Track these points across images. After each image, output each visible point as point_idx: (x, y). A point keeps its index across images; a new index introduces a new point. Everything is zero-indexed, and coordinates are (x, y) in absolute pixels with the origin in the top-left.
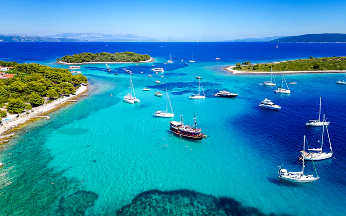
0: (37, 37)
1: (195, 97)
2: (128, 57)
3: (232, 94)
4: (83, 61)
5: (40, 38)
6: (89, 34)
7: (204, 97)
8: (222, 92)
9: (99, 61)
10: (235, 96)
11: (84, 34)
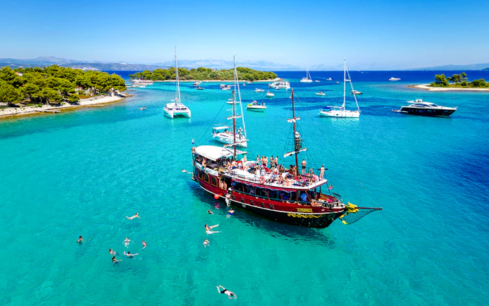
0: (140, 65)
1: (333, 113)
2: (240, 73)
3: (439, 108)
4: (167, 78)
5: (145, 66)
6: (208, 61)
7: (357, 114)
8: (412, 104)
9: (191, 79)
10: (448, 113)
11: (200, 61)
